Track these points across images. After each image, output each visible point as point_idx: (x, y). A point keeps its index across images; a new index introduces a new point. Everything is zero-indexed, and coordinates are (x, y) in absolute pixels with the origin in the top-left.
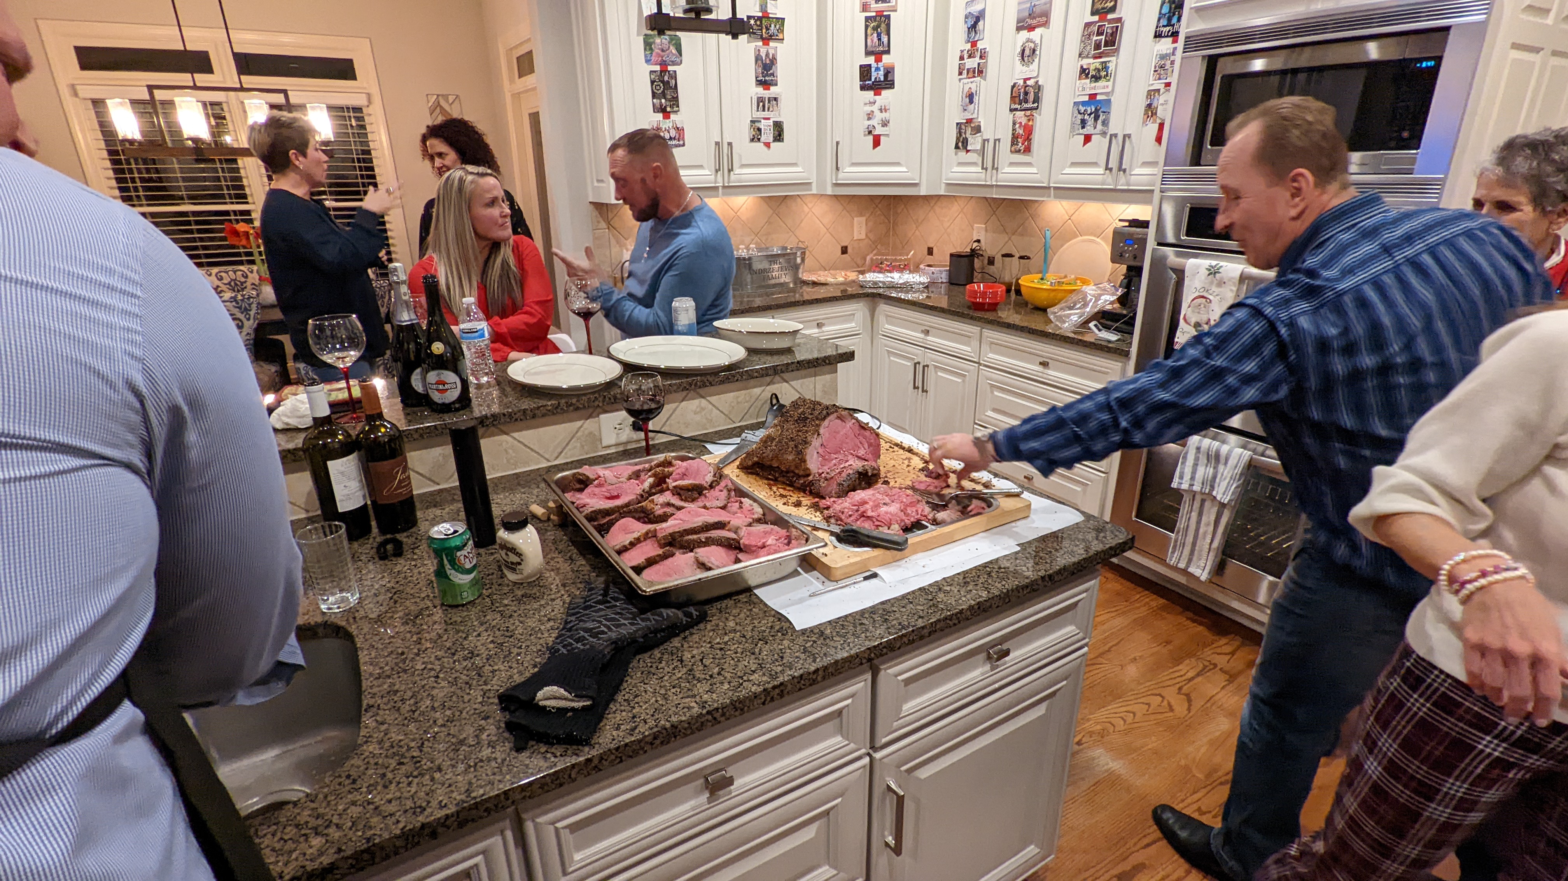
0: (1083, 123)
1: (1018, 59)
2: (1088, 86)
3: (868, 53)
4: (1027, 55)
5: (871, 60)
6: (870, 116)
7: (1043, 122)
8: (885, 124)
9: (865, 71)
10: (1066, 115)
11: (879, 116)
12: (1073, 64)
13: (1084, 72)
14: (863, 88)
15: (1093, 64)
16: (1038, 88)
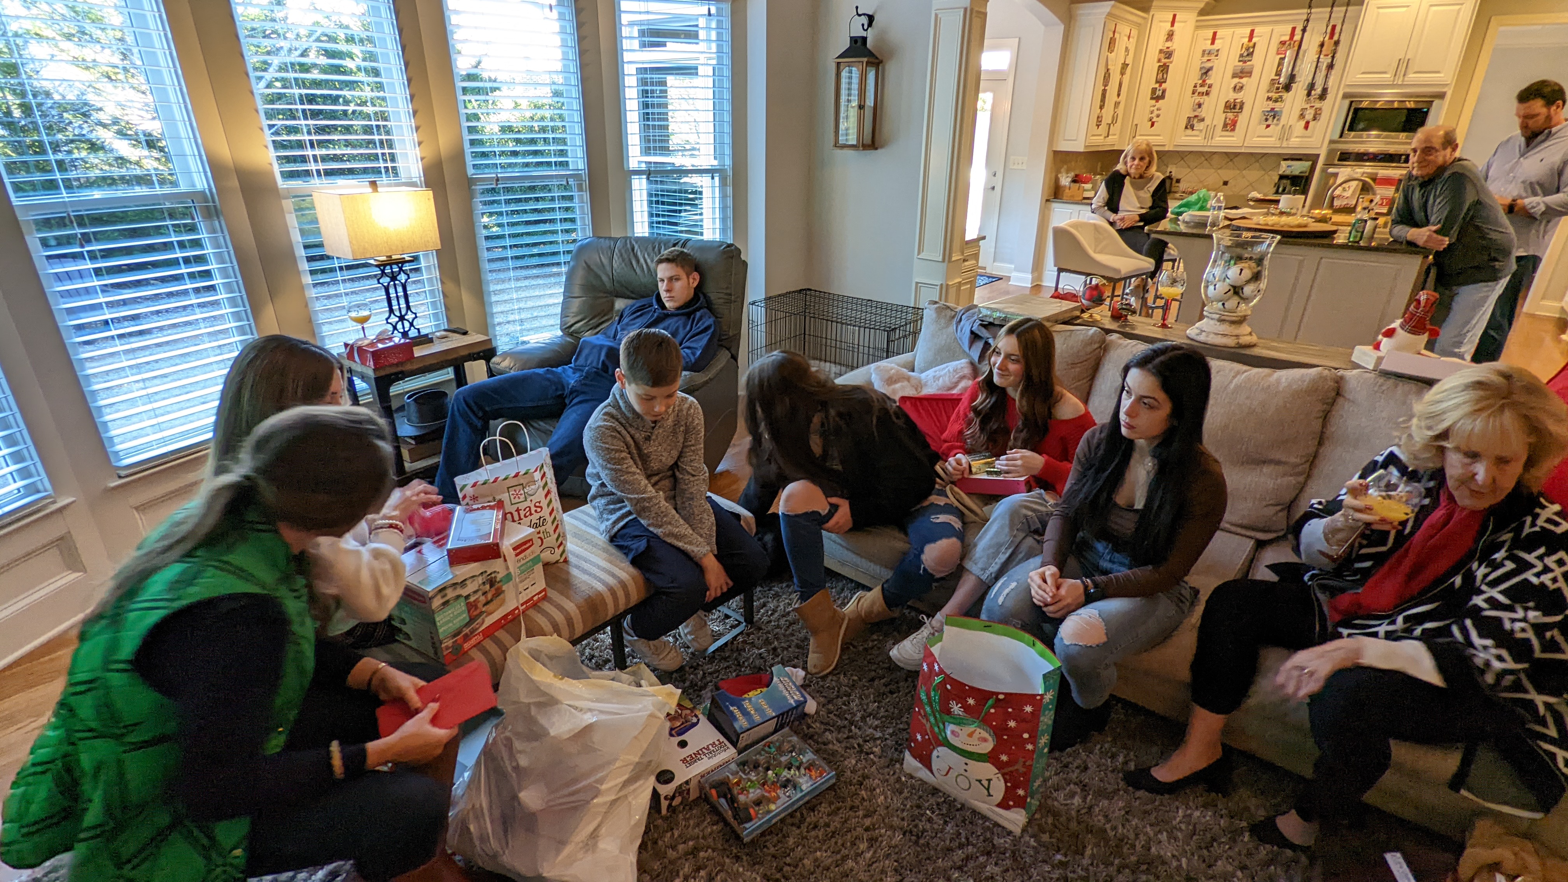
0: (1267, 120)
1: (1231, 91)
2: (1271, 104)
3: (1157, 82)
4: (1237, 89)
5: (1157, 86)
6: (1152, 112)
7: (1242, 119)
8: (1158, 116)
9: (1154, 90)
10: (1257, 114)
11: (1156, 112)
12: (1263, 94)
13: (1269, 99)
14: (1152, 98)
15: (1275, 95)
16: (1242, 104)
